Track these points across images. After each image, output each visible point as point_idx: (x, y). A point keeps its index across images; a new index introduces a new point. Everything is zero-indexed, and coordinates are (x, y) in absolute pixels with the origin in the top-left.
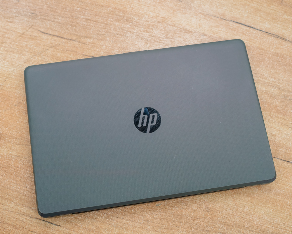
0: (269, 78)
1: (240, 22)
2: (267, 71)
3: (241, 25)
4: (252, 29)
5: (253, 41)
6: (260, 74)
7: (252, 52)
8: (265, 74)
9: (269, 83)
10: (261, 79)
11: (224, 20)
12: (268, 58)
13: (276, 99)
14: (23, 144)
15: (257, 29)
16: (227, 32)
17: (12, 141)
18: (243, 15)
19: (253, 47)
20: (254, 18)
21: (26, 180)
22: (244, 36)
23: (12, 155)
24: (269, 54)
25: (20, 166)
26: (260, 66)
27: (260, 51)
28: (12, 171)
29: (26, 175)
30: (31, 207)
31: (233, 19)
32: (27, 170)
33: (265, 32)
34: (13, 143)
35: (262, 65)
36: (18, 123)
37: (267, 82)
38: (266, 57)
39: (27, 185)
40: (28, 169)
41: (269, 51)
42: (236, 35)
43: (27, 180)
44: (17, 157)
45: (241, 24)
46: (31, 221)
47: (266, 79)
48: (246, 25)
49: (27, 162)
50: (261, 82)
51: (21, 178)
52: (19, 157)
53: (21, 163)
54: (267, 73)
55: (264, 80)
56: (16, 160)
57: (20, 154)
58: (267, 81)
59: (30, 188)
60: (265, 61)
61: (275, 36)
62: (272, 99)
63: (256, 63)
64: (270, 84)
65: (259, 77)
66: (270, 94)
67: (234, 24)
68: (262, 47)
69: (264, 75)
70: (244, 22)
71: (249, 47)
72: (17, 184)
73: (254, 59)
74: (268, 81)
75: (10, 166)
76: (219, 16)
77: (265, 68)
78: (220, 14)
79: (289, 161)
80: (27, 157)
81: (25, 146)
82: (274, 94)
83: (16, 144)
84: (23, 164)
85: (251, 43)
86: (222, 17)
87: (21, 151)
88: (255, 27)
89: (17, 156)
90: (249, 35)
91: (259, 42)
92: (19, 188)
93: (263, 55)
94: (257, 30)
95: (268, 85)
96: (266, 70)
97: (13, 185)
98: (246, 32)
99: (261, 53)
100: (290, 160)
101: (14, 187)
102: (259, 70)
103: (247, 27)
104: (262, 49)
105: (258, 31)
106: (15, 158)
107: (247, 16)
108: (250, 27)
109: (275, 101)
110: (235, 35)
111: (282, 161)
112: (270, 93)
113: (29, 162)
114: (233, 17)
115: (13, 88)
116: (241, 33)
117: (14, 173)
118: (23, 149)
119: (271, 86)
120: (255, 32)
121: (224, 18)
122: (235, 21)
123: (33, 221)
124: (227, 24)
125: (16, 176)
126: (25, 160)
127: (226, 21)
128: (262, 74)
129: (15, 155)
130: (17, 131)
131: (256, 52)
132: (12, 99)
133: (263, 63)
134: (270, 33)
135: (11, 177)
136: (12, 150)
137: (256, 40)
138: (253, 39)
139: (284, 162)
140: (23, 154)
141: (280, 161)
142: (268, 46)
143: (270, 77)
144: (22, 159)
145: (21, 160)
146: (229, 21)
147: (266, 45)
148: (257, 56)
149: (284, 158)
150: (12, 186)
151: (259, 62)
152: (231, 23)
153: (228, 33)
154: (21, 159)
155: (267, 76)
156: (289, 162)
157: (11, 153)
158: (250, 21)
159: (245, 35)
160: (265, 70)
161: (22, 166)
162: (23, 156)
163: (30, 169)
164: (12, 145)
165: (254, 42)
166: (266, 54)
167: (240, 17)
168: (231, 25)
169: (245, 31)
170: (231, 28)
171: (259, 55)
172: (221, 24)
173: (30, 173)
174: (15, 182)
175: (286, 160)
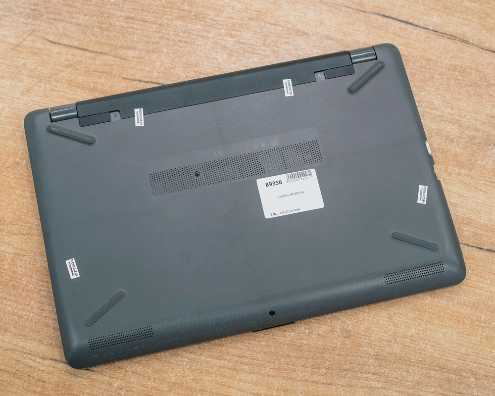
0: (443, 108)
1: (389, 16)
2: (439, 96)
3: (391, 21)
4: (410, 25)
5: (412, 46)
6: (427, 102)
7: (411, 65)
8: (435, 101)
9: (443, 116)
10: (429, 110)
11: (362, 13)
12: (439, 75)
13: (455, 144)
14: (24, 233)
15: (420, 27)
16: (367, 32)
17: (4, 229)
18: (394, 3)
19: (413, 57)
20: (413, 8)
21: (30, 295)
22: (398, 38)
23: (5, 252)
24: (441, 67)
25: (21, 271)
26: (426, 88)
27: (425, 63)
28: (7, 279)
29: (31, 287)
30: (41, 341)
31: (377, 11)
32: (32, 277)
33: (433, 30)
34: (6, 232)
35: (430, 87)
36: (13, 197)
37: (440, 116)
38: (435, 72)
39: (32, 303)
40: (35, 276)
41: (441, 62)
42: (384, 38)
43: (32, 294)
44: (13, 256)
45: (392, 18)
46: (43, 364)
47: (437, 111)
48: (400, 19)
49: (31, 263)
50: (429, 116)
51: (23, 291)
52: (17, 256)
53: (21, 266)
54: (439, 99)
55: (434, 112)
56: (13, 260)
57: (19, 251)
58: (438, 113)
59: (39, 308)
60: (435, 80)
61: (450, 37)
62: (448, 143)
63: (419, 84)
64: (445, 119)
65: (425, 108)
66: (445, 136)
67: (379, 18)
68: (429, 56)
69: (433, 104)
70: (397, 15)
71: (407, 56)
72: (16, 302)
73: (416, 77)
74: (441, 114)
75: (3, 271)
76: (353, 5)
77: (436, 91)
78: (356, 3)
79: (482, 247)
80: (32, 256)
81: (27, 236)
82: (452, 135)
83: (13, 234)
84: (25, 268)
85: (409, 50)
86: (358, 7)
87: (21, 244)
88: (416, 23)
89: (15, 254)
90: (406, 36)
91: (424, 47)
92: (19, 309)
93: (430, 69)
94: (418, 28)
95: (442, 121)
96: (437, 95)
97: (8, 303)
98: (401, 32)
99: (428, 67)
100: (484, 246)
101: (11, 306)
102: (424, 95)
103: (402, 23)
104: (429, 60)
105: (421, 28)
106: (10, 257)
107: (401, 4)
108: (406, 22)
109: (453, 147)
110: (381, 37)
111: (469, 248)
112: (445, 133)
113: (35, 263)
114: (377, 7)
115: (4, 137)
116: (392, 33)
117: (11, 283)
118: (25, 241)
119: (446, 121)
120: (416, 31)
121: (363, 10)
122: (382, 13)
123: (46, 365)
124: (367, 19)
125: (15, 288)
126: (28, 260)
127: (366, 14)
128: (430, 102)
129: (11, 253)
130: (13, 211)
131: (418, 64)
132: (3, 157)
133: (430, 83)
134: (441, 33)
135: (4, 291)
136: (6, 244)
137: (418, 44)
138: (413, 42)
139: (472, 249)
140: (25, 250)
141: (467, 248)
142: (438, 55)
143: (443, 106)
144: (24, 258)
145: (21, 260)
146: (370, 13)
147: (436, 53)
148: (421, 72)
149: (472, 242)
150: (7, 306)
151: (425, 82)
152: (374, 17)
153: (369, 33)
154: (21, 258)
155: (439, 105)
156: (482, 249)
157: (3, 248)
158: (406, 13)
159: (400, 36)
160: (434, 94)
161: (24, 270)
162: (25, 253)
163: (37, 276)
164: (4, 236)
165: (414, 49)
166: (437, 68)
167: (389, 7)
168: (375, 21)
169: (399, 30)
170: (375, 25)
171: (424, 70)
172: (357, 20)
173: (38, 282)
174: (13, 298)
175: (477, 246)
